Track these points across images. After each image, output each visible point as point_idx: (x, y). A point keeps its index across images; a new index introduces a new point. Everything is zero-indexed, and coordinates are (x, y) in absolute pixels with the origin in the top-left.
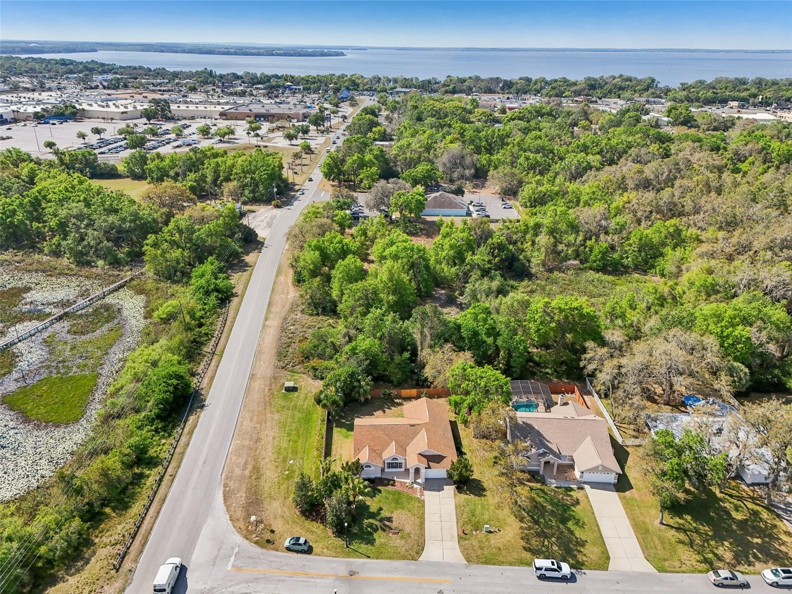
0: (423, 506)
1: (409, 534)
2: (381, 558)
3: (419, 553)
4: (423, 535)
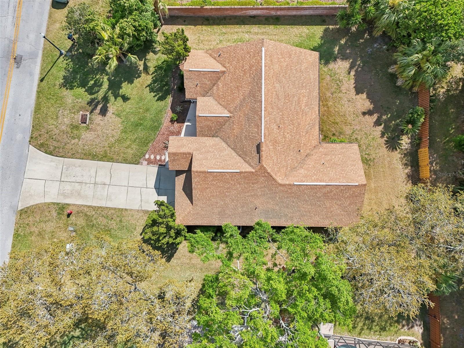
1: (79, 138)
2: (38, 97)
4: (73, 156)
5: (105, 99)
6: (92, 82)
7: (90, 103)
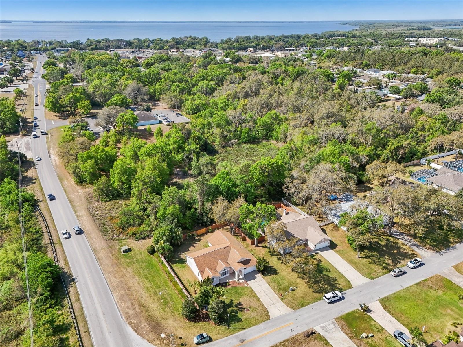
0: (252, 290)
1: (255, 308)
2: (251, 326)
3: (267, 315)
4: (263, 305)
5: (236, 306)
6: (233, 314)
7: (242, 311)
